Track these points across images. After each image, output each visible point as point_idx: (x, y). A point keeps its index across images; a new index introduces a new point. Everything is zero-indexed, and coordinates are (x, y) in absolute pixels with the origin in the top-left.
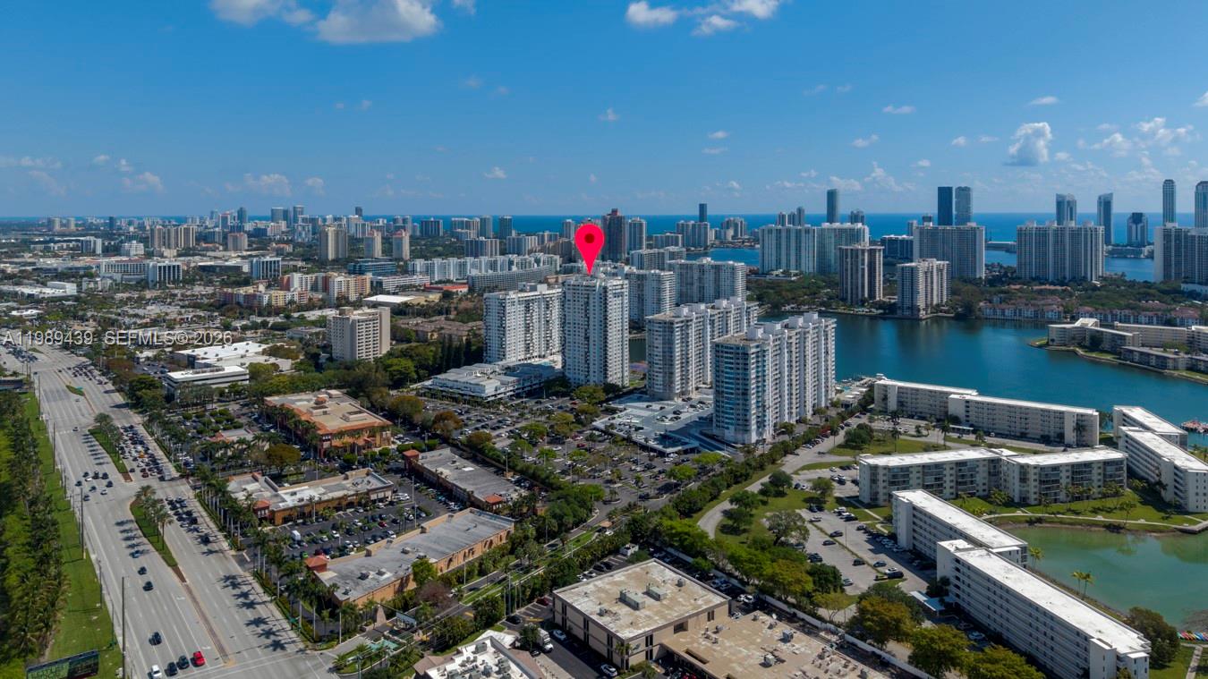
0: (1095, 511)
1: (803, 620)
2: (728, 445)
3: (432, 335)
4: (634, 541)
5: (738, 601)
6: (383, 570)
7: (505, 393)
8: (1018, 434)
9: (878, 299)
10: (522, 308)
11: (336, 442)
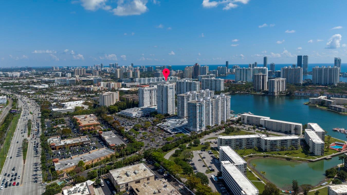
0: (286, 154)
1: (177, 181)
2: (190, 131)
3: (131, 99)
4: (145, 158)
5: (163, 175)
6: (72, 163)
7: (139, 116)
8: (279, 131)
9: (265, 90)
10: (149, 92)
11: (84, 128)
